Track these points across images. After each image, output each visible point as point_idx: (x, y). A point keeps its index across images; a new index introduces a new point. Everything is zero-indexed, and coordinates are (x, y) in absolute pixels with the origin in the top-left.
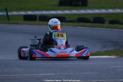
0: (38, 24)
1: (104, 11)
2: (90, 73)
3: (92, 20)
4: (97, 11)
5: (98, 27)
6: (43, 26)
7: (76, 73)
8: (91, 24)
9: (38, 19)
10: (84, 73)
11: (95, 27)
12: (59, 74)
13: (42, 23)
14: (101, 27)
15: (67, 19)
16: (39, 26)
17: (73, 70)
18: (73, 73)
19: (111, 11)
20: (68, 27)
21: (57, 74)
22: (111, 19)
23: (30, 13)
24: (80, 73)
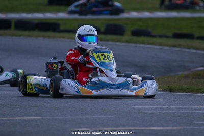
0: (13, 35)
2: (100, 117)
3: (102, 29)
5: (113, 40)
6: (22, 37)
7: (77, 117)
9: (13, 26)
10: (89, 117)
11: (108, 41)
12: (48, 117)
13: (20, 32)
14: (119, 41)
15: (62, 28)
16: (14, 37)
17: (71, 111)
18: (71, 115)
19: (134, 14)
20: (63, 40)
21: (44, 118)
22: (135, 28)
24: (84, 117)
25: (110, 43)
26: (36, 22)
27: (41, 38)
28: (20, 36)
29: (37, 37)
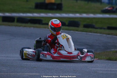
0: (16, 26)
1: (78, 15)
3: (67, 24)
4: (71, 15)
5: (73, 30)
6: (21, 27)
8: (67, 27)
9: (16, 20)
11: (70, 30)
13: (20, 24)
14: (77, 31)
15: (44, 22)
16: (17, 27)
19: (84, 15)
20: (45, 29)
22: (85, 23)
23: (7, 14)
25: (72, 31)
26: (29, 18)
27: (32, 28)
28: (20, 26)
29: (30, 27)
